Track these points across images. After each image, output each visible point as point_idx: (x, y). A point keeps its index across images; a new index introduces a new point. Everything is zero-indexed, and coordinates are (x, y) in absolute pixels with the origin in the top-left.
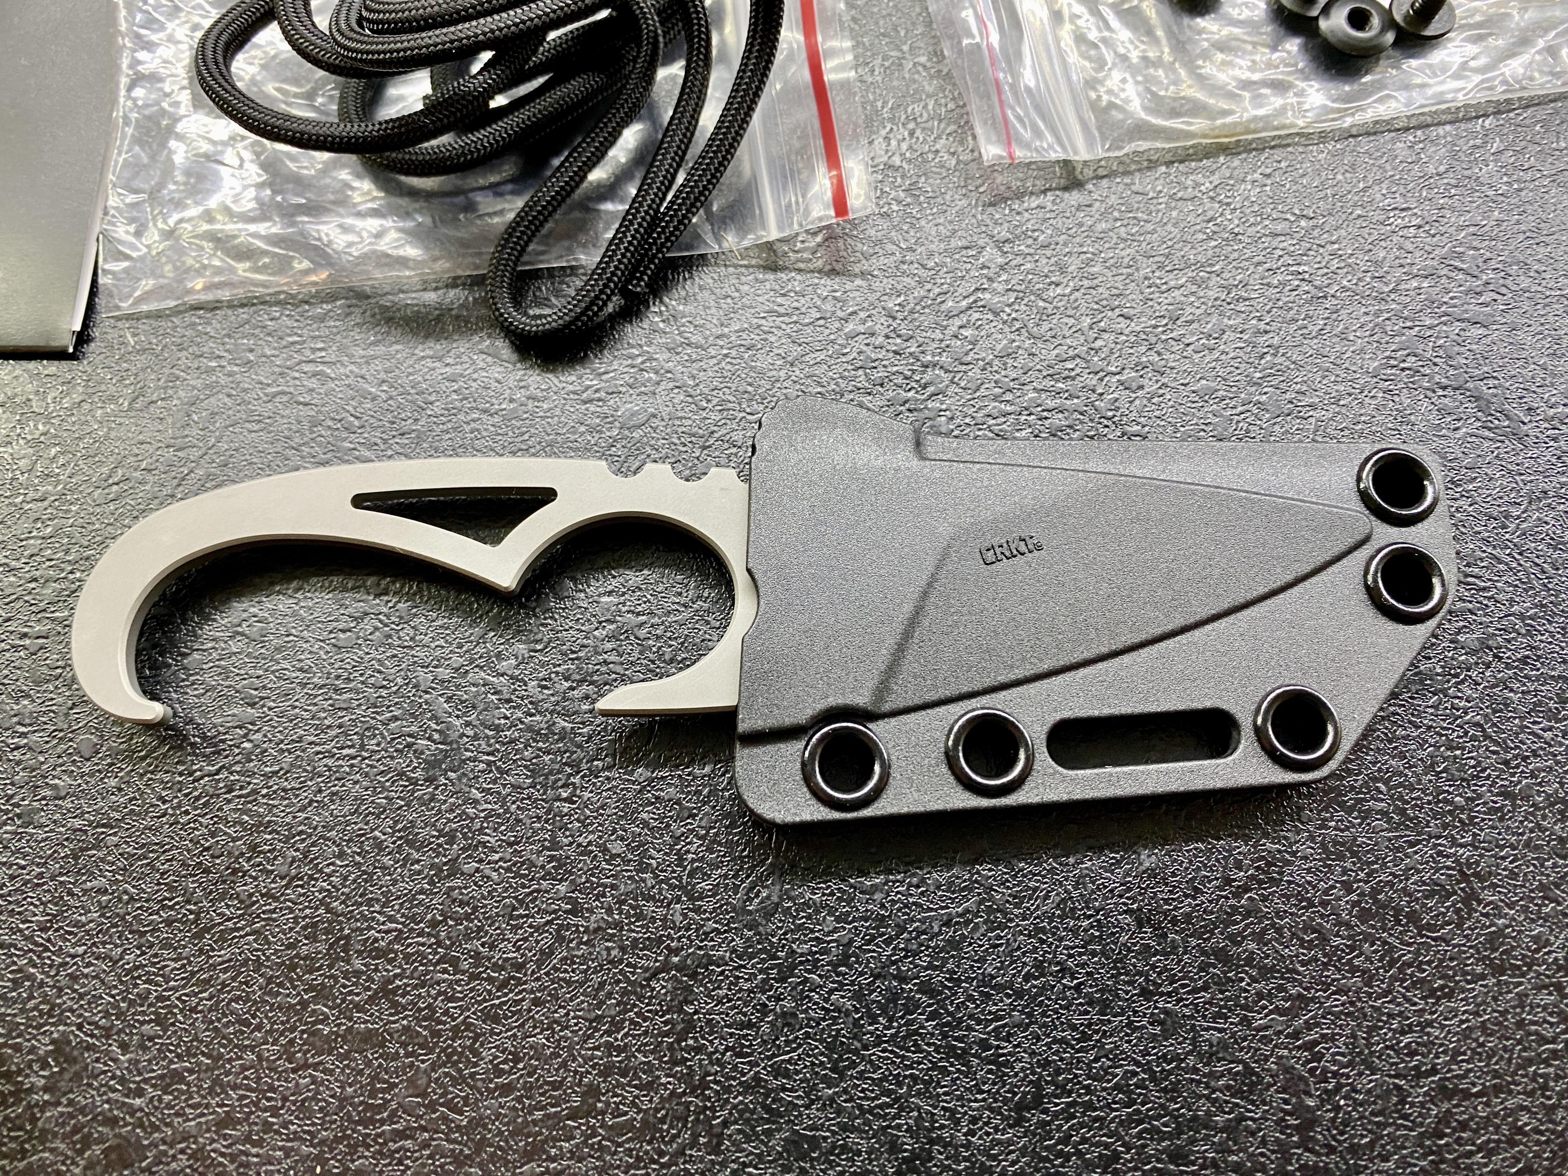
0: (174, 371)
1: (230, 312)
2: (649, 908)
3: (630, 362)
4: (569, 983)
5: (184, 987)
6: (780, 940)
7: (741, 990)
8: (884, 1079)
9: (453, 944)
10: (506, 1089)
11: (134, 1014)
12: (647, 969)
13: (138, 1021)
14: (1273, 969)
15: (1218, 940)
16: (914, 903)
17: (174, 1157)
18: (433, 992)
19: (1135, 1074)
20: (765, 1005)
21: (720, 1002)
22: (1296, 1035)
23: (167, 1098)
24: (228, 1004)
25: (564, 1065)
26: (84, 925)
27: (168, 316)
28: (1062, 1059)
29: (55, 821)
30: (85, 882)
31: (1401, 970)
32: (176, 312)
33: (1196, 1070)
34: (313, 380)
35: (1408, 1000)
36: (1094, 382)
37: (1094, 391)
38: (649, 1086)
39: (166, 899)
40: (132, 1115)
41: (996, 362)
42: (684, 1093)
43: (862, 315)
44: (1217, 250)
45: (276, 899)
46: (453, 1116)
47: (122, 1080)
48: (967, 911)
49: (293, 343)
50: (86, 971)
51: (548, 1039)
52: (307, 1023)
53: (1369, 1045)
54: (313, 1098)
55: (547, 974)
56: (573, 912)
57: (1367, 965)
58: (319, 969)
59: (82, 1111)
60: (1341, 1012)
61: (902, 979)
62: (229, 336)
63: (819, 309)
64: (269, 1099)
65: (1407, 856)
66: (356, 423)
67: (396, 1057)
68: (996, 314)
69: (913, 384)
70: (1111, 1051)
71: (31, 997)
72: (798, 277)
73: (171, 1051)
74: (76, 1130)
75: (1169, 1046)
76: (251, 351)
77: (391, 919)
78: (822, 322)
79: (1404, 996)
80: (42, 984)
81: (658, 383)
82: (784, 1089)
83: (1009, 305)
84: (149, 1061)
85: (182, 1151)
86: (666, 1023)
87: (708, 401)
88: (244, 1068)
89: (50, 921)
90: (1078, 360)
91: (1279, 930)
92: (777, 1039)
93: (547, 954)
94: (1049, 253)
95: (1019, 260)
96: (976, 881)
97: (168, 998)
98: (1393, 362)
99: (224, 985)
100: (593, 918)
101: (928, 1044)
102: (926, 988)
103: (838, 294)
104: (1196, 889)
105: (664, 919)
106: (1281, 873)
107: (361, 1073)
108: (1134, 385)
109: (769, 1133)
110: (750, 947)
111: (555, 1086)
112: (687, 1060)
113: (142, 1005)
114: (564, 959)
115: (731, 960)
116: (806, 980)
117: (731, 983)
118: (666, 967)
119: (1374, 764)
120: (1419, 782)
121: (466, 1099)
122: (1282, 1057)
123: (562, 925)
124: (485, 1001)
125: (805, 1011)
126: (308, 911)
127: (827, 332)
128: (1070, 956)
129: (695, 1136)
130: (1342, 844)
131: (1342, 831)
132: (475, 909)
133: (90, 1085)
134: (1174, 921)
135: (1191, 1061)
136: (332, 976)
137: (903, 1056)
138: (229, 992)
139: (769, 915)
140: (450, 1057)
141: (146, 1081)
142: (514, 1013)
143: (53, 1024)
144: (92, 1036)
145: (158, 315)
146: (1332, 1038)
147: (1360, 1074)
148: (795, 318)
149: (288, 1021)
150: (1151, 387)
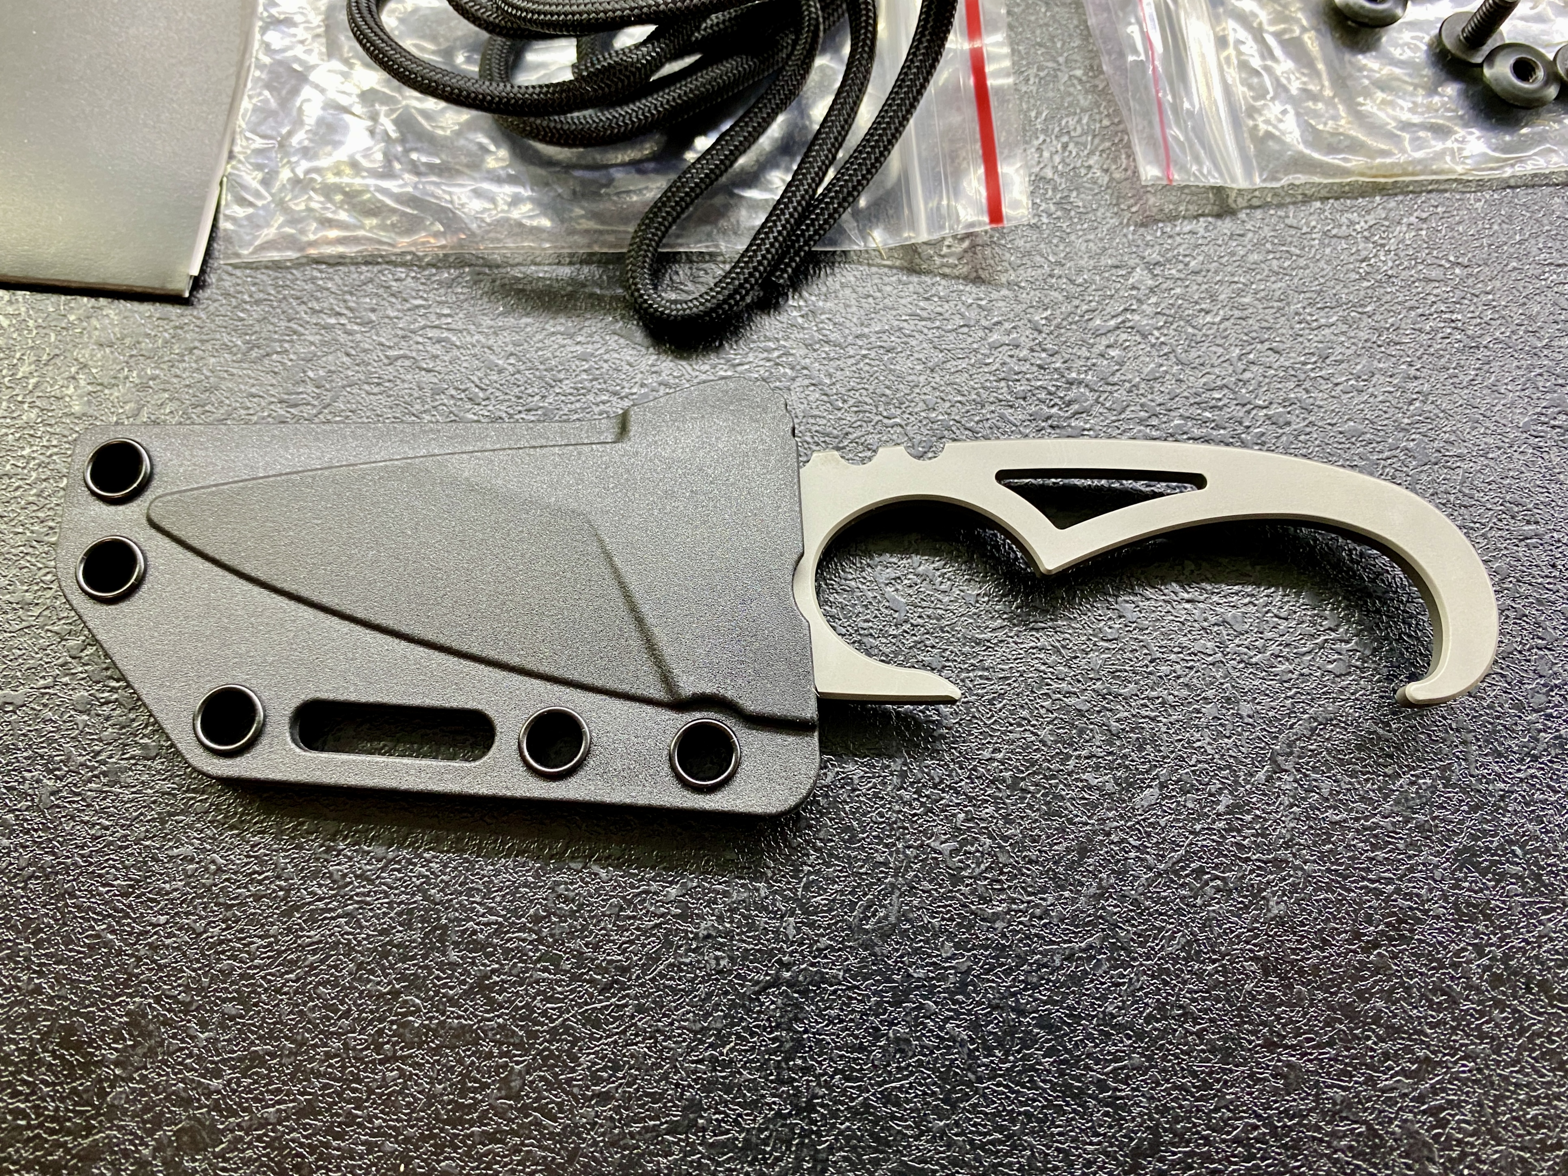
0: (291, 324)
1: (353, 268)
2: (762, 919)
3: (765, 355)
4: (675, 991)
5: (269, 966)
6: (896, 962)
7: (853, 1011)
8: (998, 1114)
9: (556, 941)
10: (604, 1098)
11: (215, 990)
12: (757, 982)
13: (219, 998)
14: (1399, 1030)
15: (1345, 995)
16: (1036, 935)
17: (250, 1143)
18: (532, 991)
19: (1256, 1127)
20: (877, 1029)
21: (831, 1022)
22: (1421, 1099)
23: (246, 1081)
24: (316, 987)
25: (665, 1077)
26: (168, 893)
27: (288, 268)
28: (1181, 1107)
29: (143, 782)
30: (171, 848)
31: (1530, 1039)
32: (298, 264)
33: (1318, 1129)
34: (438, 346)
35: (1537, 1072)
36: (1241, 414)
37: (1241, 423)
38: (754, 1105)
39: (255, 872)
40: (208, 1097)
41: (1143, 385)
42: (790, 1115)
43: (1007, 326)
44: (1370, 291)
45: (371, 882)
46: (546, 1122)
47: (200, 1059)
48: (1090, 947)
49: (418, 307)
50: (168, 941)
51: (649, 1048)
52: (397, 1014)
53: (1495, 1114)
54: (400, 1092)
55: (653, 980)
56: (682, 917)
57: (1497, 1032)
58: (413, 957)
59: (155, 1089)
60: (1468, 1079)
61: (1021, 1012)
62: (351, 294)
63: (963, 316)
64: (354, 1090)
65: (1541, 923)
66: (481, 395)
67: (489, 1056)
68: (1144, 336)
69: (1057, 400)
70: (1231, 1102)
71: (107, 965)
72: (943, 282)
73: (253, 1033)
74: (146, 1109)
75: (1293, 1101)
76: (373, 310)
77: (491, 911)
78: (965, 330)
79: (1533, 1067)
80: (119, 953)
81: (793, 379)
82: (893, 1117)
83: (1158, 329)
84: (229, 1041)
85: (259, 1139)
86: (774, 1040)
87: (845, 401)
88: (328, 1056)
89: (130, 886)
90: (1226, 391)
91: (1408, 989)
92: (889, 1065)
93: (655, 959)
94: (1199, 279)
95: (1169, 284)
96: (1101, 917)
97: (253, 977)
98: (1543, 418)
99: (312, 967)
100: (703, 925)
101: (1044, 1081)
102: (1044, 1023)
103: (983, 303)
104: (1325, 941)
105: (776, 932)
106: (1412, 931)
107: (451, 1069)
108: (1281, 421)
109: (876, 1163)
110: (865, 967)
111: (656, 1098)
112: (795, 1080)
113: (224, 982)
114: (672, 965)
115: (845, 979)
116: (921, 1007)
117: (844, 1003)
118: (776, 982)
119: (1511, 826)
120: (1556, 848)
121: (560, 1105)
122: (1406, 1121)
123: (670, 930)
124: (586, 1004)
125: (918, 1038)
126: (403, 897)
127: (970, 340)
128: (1194, 1000)
129: (799, 1160)
130: (1475, 906)
131: (1476, 892)
132: (581, 906)
133: (165, 1062)
134: (1301, 972)
135: (1313, 1119)
136: (427, 967)
137: (1018, 1092)
138: (316, 975)
139: (885, 936)
140: (547, 1059)
141: (224, 1061)
142: (616, 1019)
143: (130, 995)
144: (169, 1011)
145: (277, 266)
146: (1458, 1105)
147: (1485, 1144)
148: (938, 323)
149: (377, 1010)
150: (1298, 424)
